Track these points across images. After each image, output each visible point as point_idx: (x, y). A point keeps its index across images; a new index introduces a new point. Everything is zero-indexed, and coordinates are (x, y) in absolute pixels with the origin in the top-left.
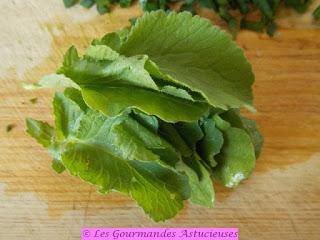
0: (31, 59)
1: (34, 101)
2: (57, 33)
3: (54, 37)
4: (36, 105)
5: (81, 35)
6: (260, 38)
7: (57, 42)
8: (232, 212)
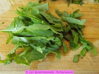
0: (3, 10)
1: (3, 23)
2: (12, 3)
3: (11, 4)
4: (4, 24)
5: (20, 4)
6: (78, 6)
7: (12, 6)
8: (70, 59)
